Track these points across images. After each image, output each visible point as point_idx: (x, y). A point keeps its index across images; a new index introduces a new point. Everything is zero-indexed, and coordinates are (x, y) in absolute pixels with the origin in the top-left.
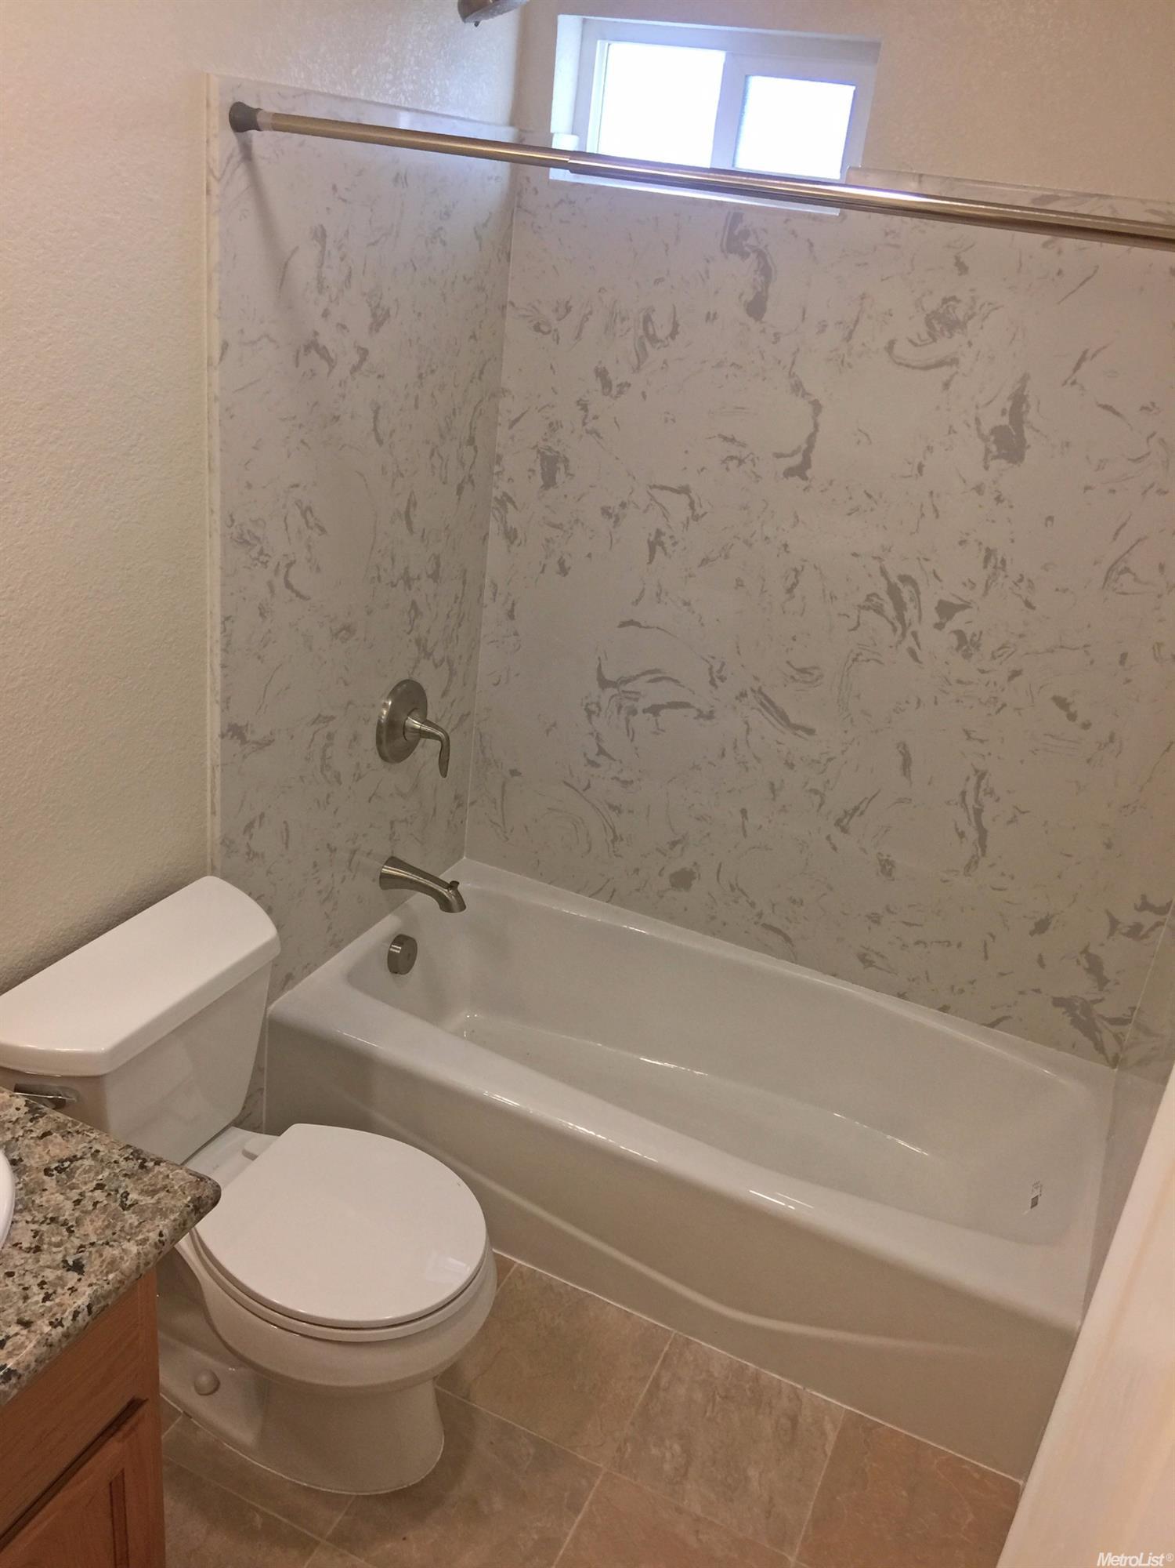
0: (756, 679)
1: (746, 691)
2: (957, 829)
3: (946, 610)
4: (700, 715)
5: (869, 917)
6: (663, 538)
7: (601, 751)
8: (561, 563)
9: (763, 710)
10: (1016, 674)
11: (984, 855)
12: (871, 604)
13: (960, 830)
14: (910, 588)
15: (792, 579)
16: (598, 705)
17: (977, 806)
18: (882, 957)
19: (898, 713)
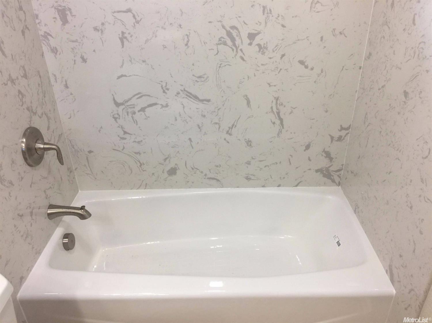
0: (182, 85)
1: (179, 92)
2: (272, 122)
3: (252, 36)
4: (163, 106)
5: (246, 163)
6: (126, 35)
7: (125, 133)
8: (82, 58)
9: (188, 97)
10: (283, 56)
11: (283, 128)
12: (221, 42)
13: (273, 122)
14: (235, 31)
15: (186, 40)
16: (118, 114)
17: (277, 111)
18: (254, 175)
19: (241, 84)
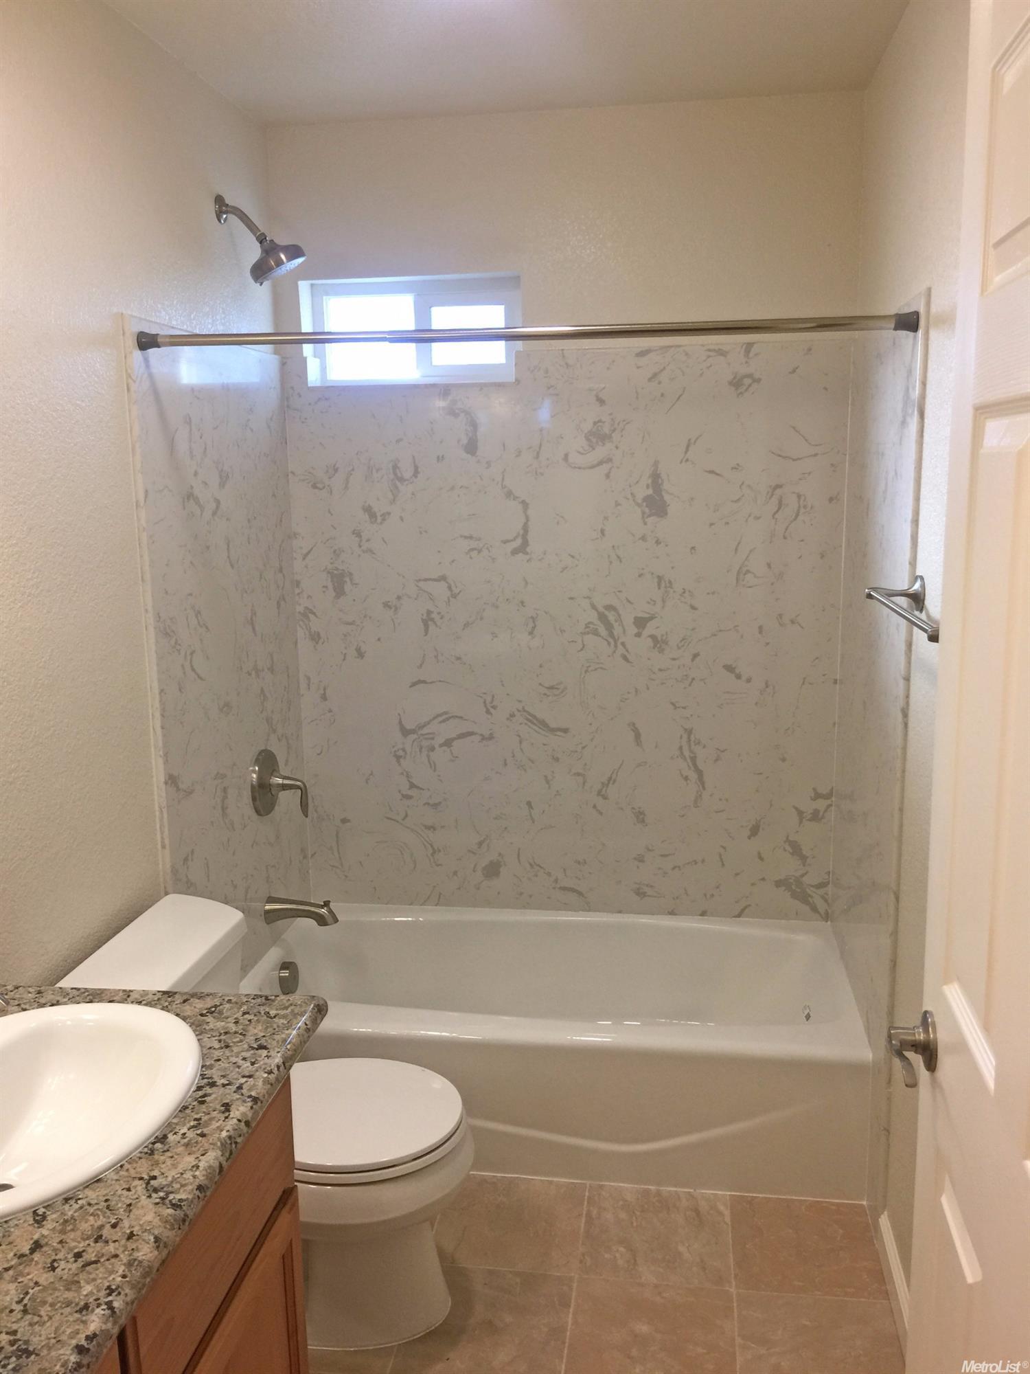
0: (520, 701)
1: (513, 713)
2: (682, 775)
3: (641, 623)
4: (483, 738)
5: (635, 859)
6: (433, 616)
7: (412, 786)
8: (358, 650)
9: (529, 724)
10: (695, 656)
11: (704, 788)
12: (590, 630)
13: (684, 776)
14: (613, 613)
15: (531, 625)
16: (404, 750)
17: (692, 755)
18: (652, 886)
19: (624, 702)
